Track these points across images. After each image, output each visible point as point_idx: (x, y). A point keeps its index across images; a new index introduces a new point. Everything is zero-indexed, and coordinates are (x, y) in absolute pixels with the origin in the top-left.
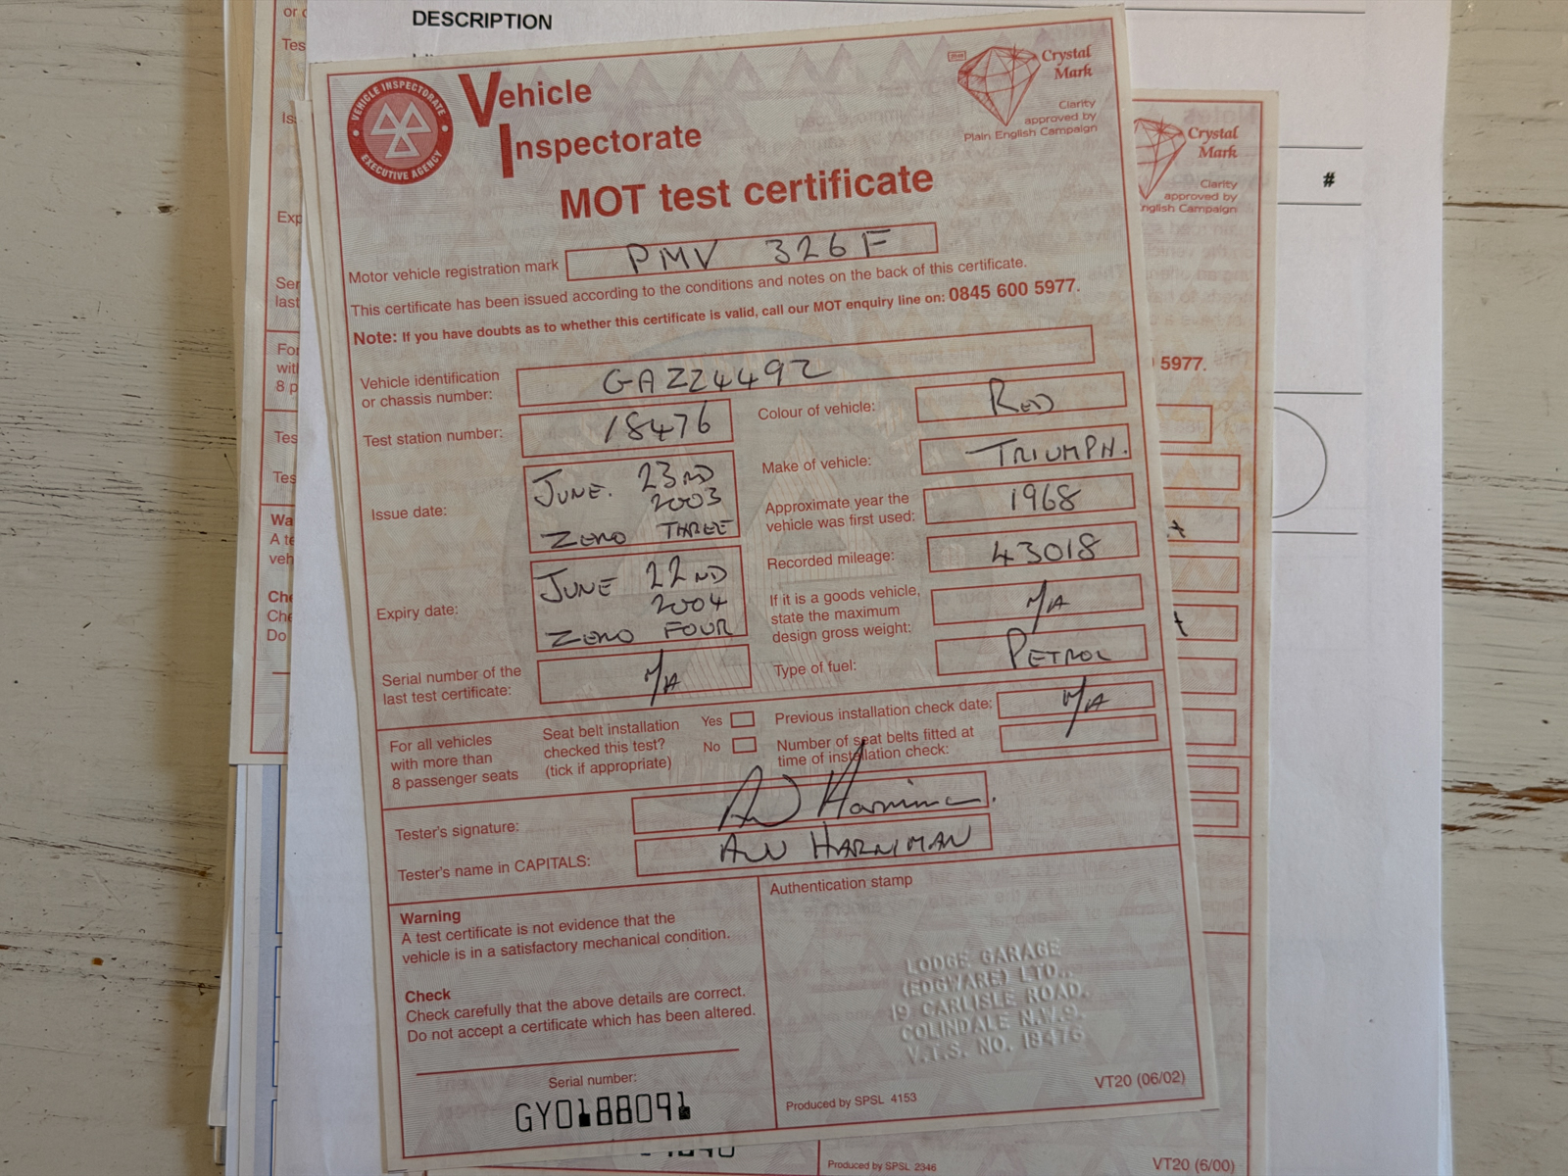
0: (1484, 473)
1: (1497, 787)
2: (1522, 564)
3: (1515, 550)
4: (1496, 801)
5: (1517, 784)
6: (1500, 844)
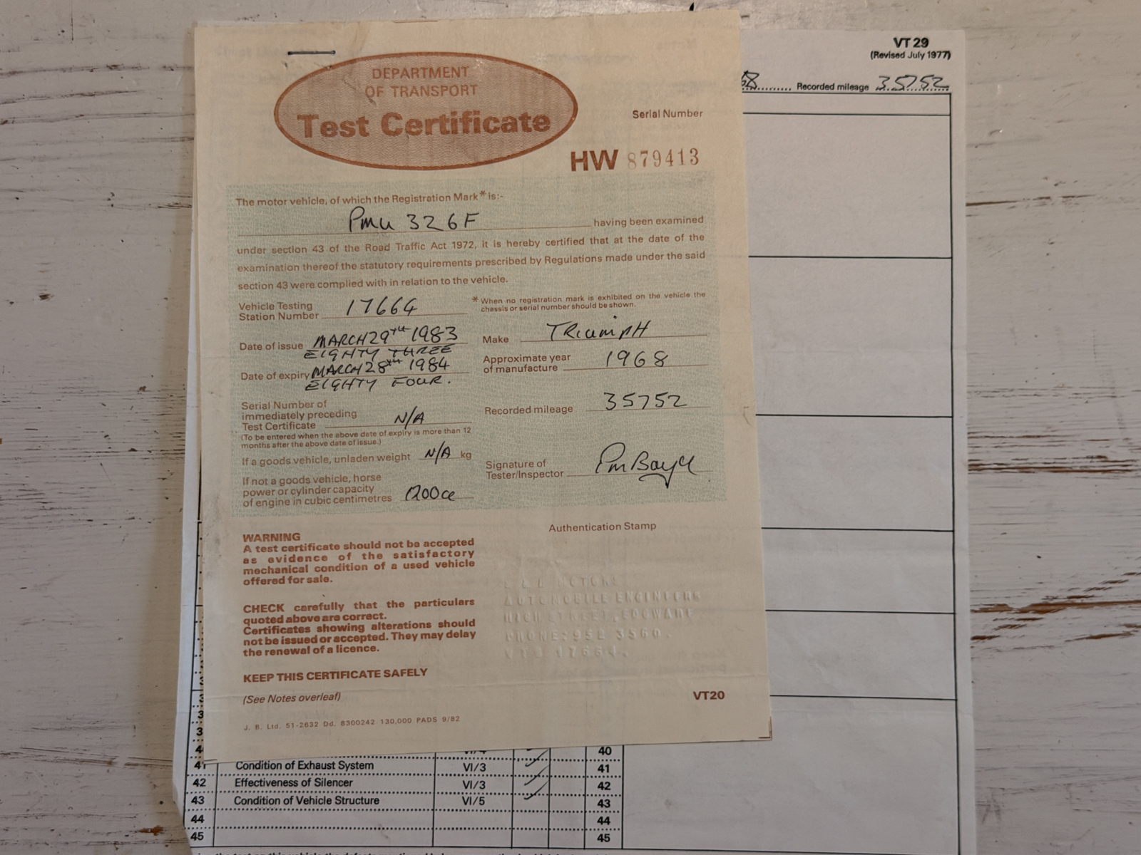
1: (1011, 606)
2: (1009, 449)
3: (1004, 440)
4: (1011, 616)
6: (1017, 645)
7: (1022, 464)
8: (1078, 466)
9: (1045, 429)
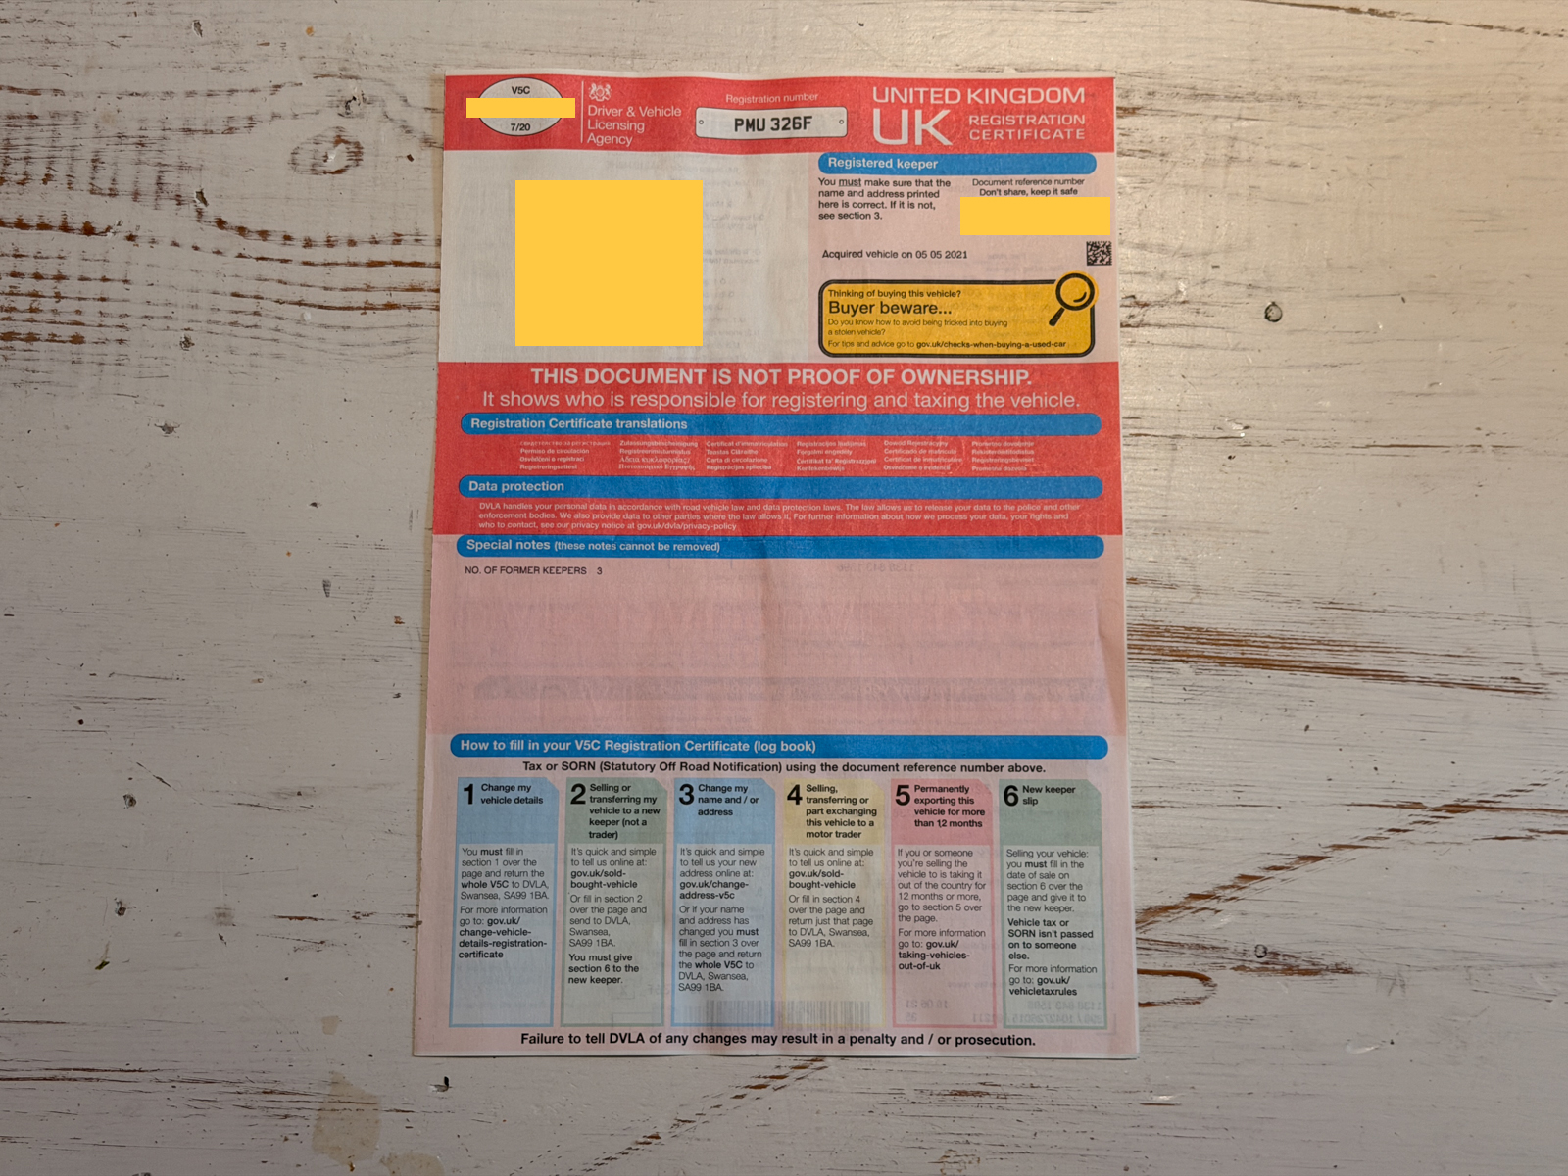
0: (1406, 609)
1: (1425, 804)
2: (1432, 665)
3: (1428, 657)
4: (1424, 813)
5: (1438, 803)
6: (1430, 840)
7: (1443, 679)
8: (1493, 684)
9: (1464, 649)
